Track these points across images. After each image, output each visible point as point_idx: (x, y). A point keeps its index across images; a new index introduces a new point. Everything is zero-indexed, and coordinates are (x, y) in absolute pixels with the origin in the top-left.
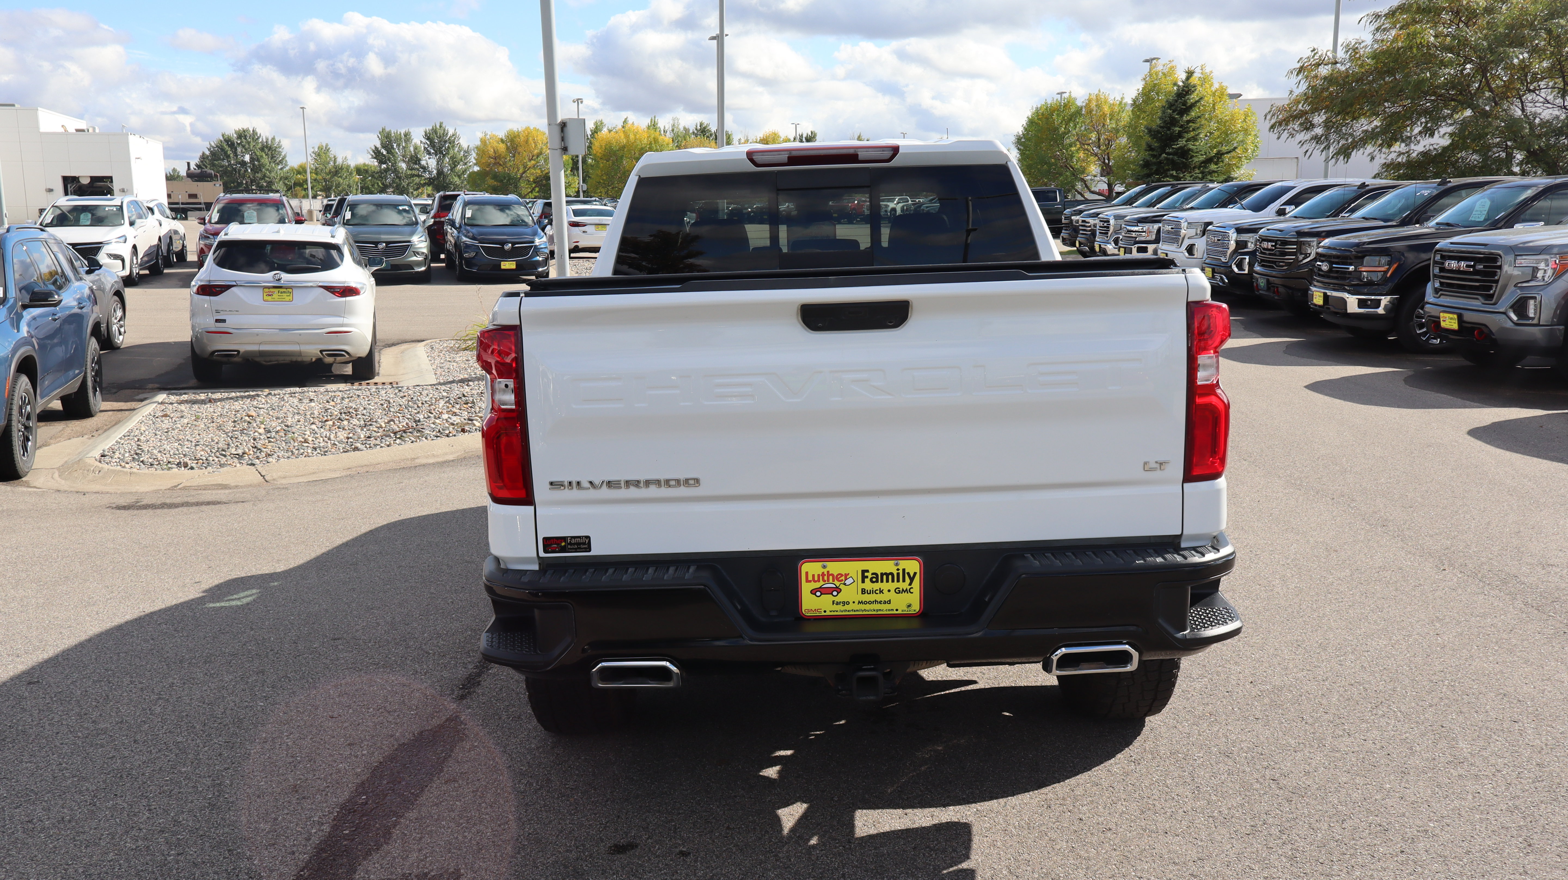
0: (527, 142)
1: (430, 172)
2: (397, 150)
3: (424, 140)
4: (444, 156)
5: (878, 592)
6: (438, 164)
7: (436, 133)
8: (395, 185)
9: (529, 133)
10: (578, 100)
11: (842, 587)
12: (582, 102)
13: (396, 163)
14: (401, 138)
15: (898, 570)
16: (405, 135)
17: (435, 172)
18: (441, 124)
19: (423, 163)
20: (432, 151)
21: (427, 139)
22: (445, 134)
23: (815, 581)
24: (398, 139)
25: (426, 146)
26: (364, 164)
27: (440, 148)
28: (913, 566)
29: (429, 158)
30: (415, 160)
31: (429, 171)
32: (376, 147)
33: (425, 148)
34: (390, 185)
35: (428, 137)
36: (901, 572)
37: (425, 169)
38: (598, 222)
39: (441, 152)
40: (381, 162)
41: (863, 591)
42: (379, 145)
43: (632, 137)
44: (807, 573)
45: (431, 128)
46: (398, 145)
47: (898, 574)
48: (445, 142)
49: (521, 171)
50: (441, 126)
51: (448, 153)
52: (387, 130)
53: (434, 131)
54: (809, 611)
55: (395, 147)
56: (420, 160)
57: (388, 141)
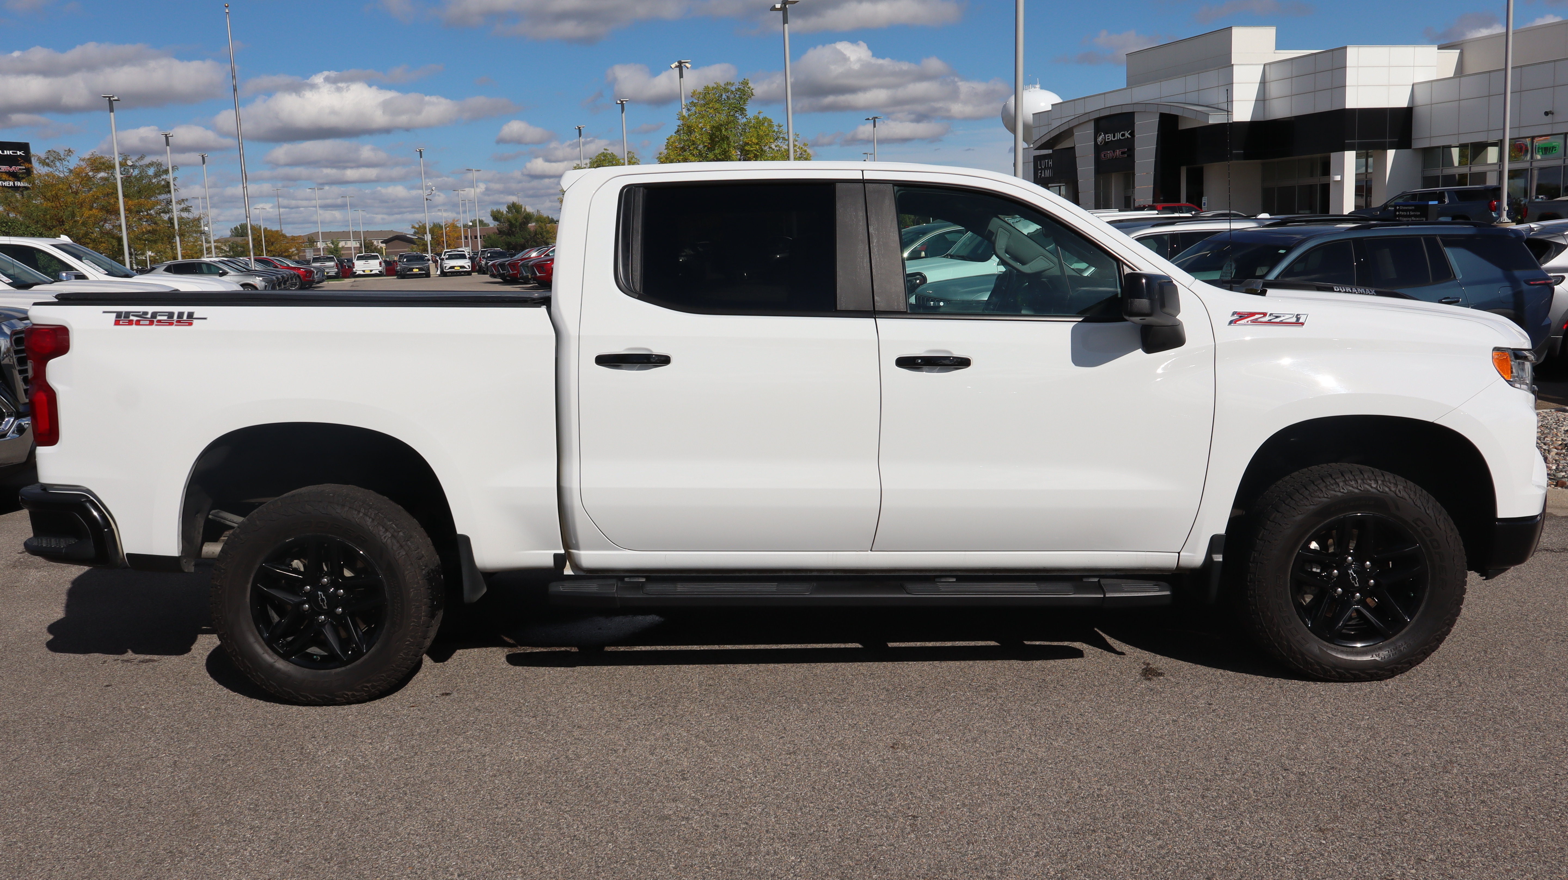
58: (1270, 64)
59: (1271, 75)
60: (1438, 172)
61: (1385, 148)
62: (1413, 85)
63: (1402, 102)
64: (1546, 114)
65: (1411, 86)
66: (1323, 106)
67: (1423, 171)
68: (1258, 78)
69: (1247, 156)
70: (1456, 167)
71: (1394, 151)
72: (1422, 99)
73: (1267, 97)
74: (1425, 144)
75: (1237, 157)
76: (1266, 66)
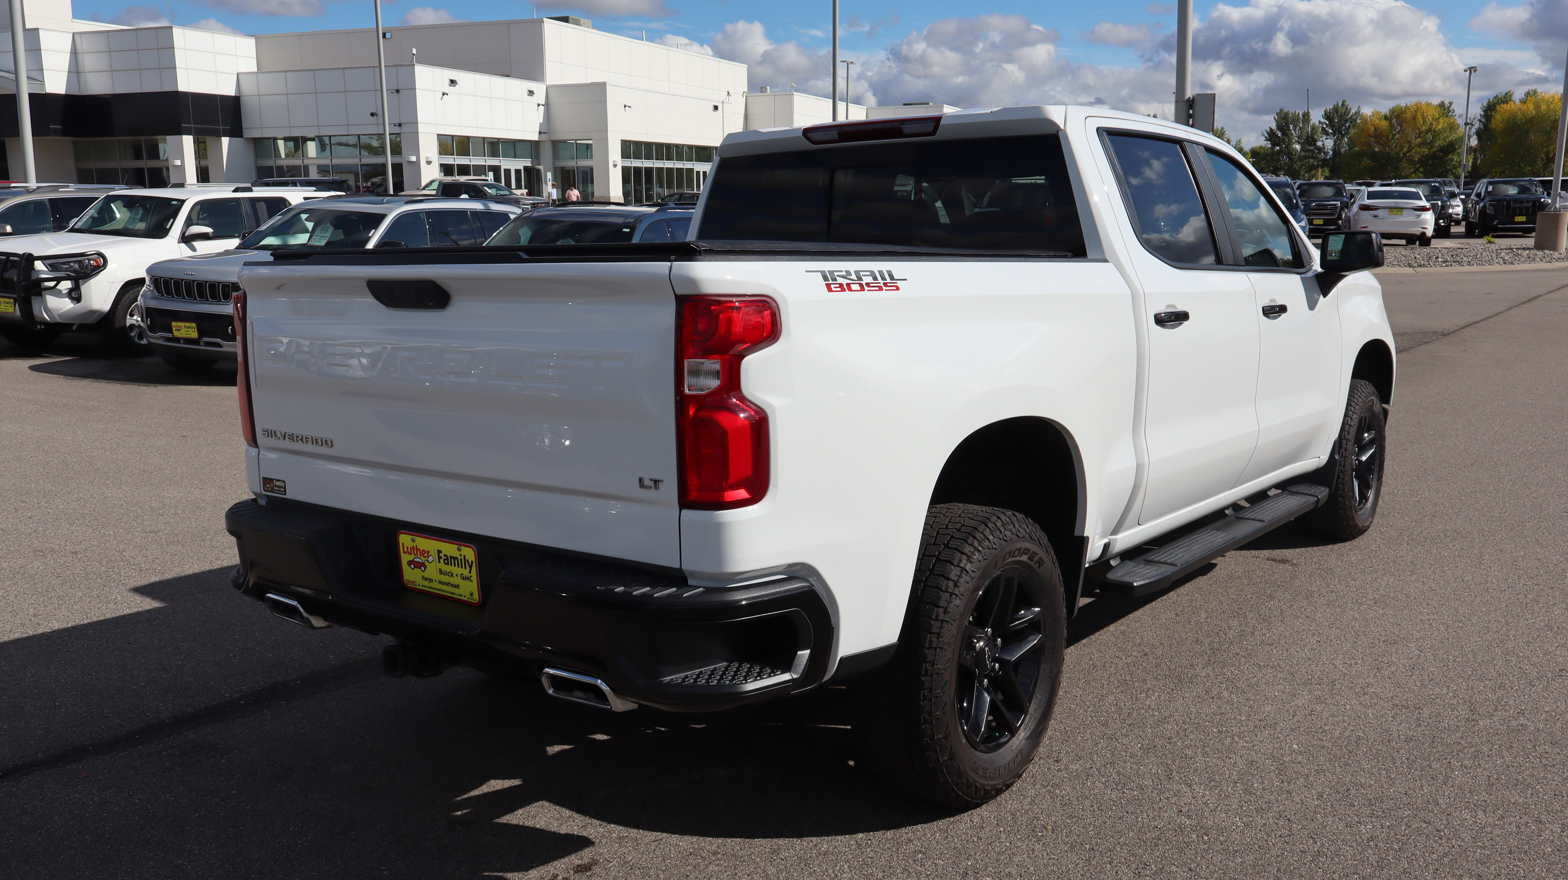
0: (1414, 118)
1: (1326, 153)
2: (1293, 132)
3: (1323, 120)
4: (1343, 136)
5: (450, 574)
6: (1335, 144)
7: (1337, 112)
8: (1286, 168)
9: (1418, 109)
10: (1470, 69)
11: (426, 563)
12: (1475, 71)
13: (1290, 144)
14: (1298, 119)
15: (461, 555)
16: (1304, 115)
17: (1331, 153)
18: (1344, 102)
19: (1320, 144)
20: (1330, 131)
21: (1327, 119)
22: (1347, 111)
23: (409, 554)
24: (1295, 120)
25: (1325, 126)
26: (1261, 147)
27: (1340, 127)
28: (469, 553)
29: (1326, 139)
30: (1310, 141)
31: (1324, 153)
32: (1271, 129)
33: (1323, 129)
34: (1282, 168)
35: (1327, 116)
36: (463, 557)
37: (1320, 150)
38: (1393, 205)
39: (1340, 132)
40: (1274, 144)
41: (441, 572)
42: (1274, 127)
43: (1544, 107)
44: (403, 544)
45: (1332, 107)
46: (1295, 127)
47: (461, 559)
48: (1346, 121)
49: (1405, 150)
50: (1343, 105)
51: (1347, 133)
52: (1285, 110)
53: (1336, 109)
54: (409, 581)
55: (1291, 128)
56: (1315, 141)
57: (1285, 121)
58: (80, 33)
59: (83, 46)
60: (270, 162)
61: (218, 135)
62: (238, 74)
63: (229, 90)
64: (372, 115)
65: (236, 75)
66: (151, 85)
67: (256, 161)
68: (68, 47)
69: (65, 133)
70: (283, 159)
71: (227, 139)
72: (248, 90)
73: (81, 69)
74: (258, 134)
75: (55, 133)
76: (75, 36)
